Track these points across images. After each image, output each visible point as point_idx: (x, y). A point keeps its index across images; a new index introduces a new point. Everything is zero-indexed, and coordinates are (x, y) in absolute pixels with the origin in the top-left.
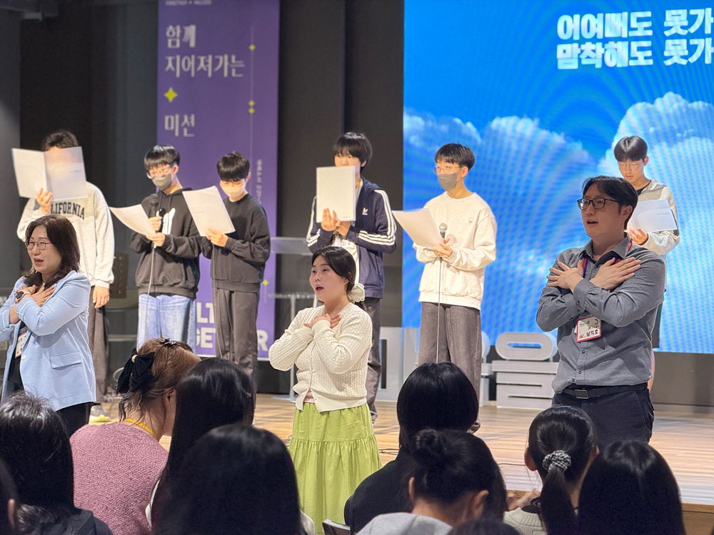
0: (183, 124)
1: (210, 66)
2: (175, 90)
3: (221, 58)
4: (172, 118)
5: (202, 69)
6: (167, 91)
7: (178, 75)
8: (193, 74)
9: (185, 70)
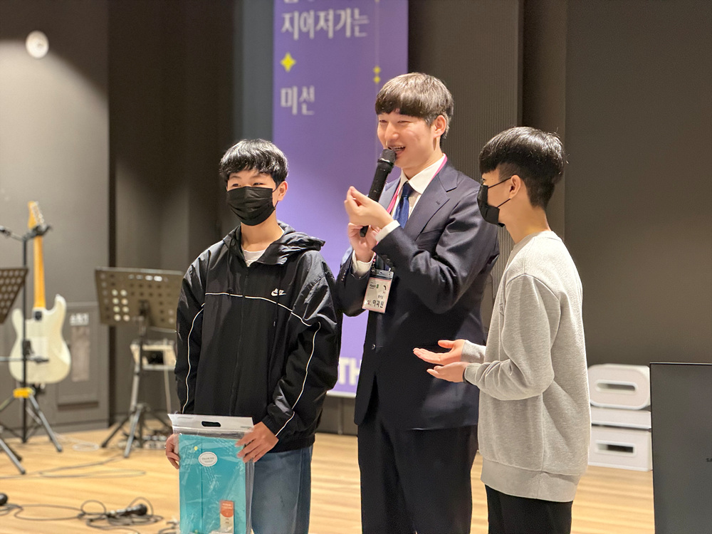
0: (302, 99)
1: (331, 24)
2: (293, 57)
3: (343, 13)
4: (290, 91)
5: (322, 29)
6: (283, 57)
7: (296, 36)
8: (312, 35)
9: (304, 30)
